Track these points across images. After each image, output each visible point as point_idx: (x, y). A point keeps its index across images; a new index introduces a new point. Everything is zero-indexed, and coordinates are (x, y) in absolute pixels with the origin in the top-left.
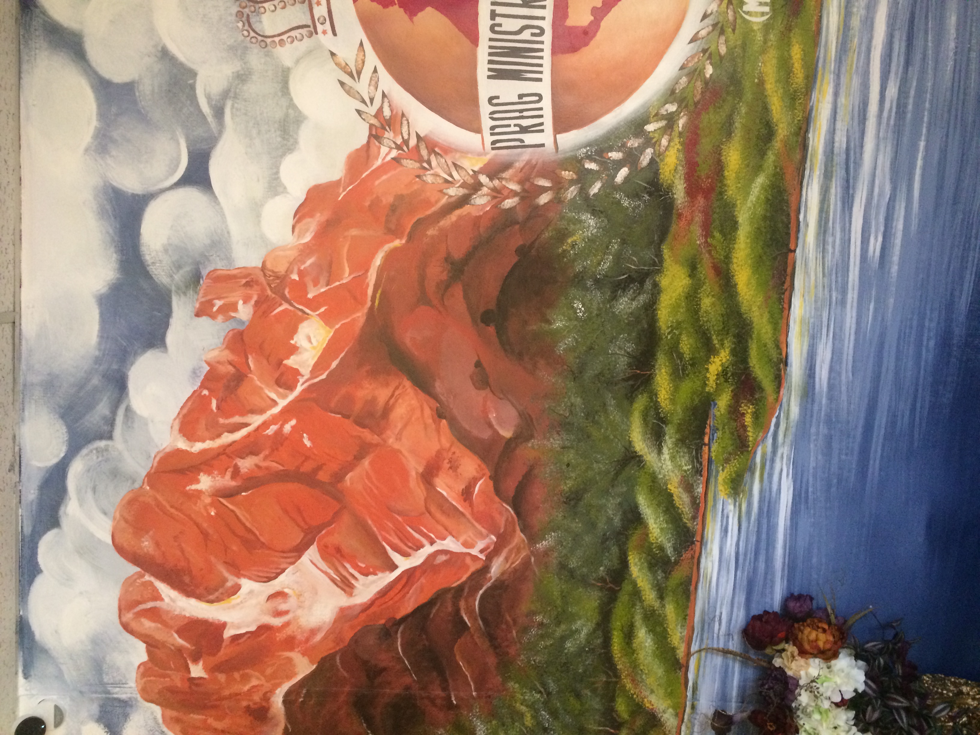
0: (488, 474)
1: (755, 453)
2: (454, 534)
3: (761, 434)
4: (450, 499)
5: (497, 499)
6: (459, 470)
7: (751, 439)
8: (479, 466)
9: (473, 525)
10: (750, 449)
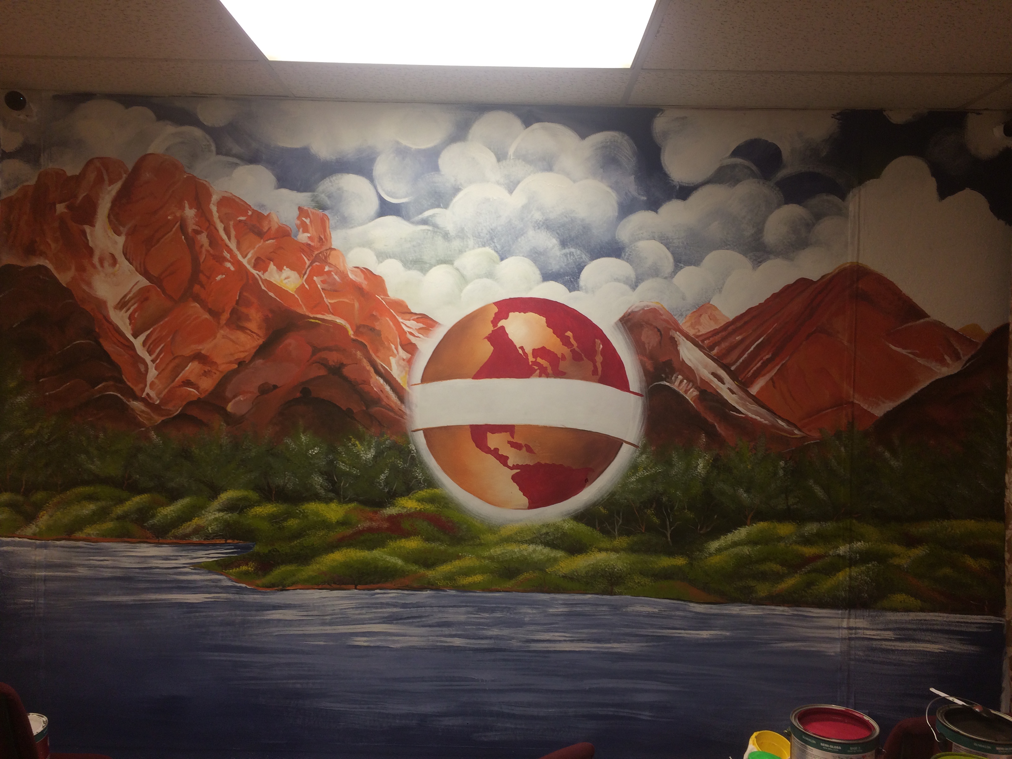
0: (202, 397)
1: (222, 575)
2: (160, 375)
3: (234, 577)
4: (183, 372)
5: (184, 403)
6: (203, 377)
7: (231, 571)
9: (165, 388)
10: (224, 571)
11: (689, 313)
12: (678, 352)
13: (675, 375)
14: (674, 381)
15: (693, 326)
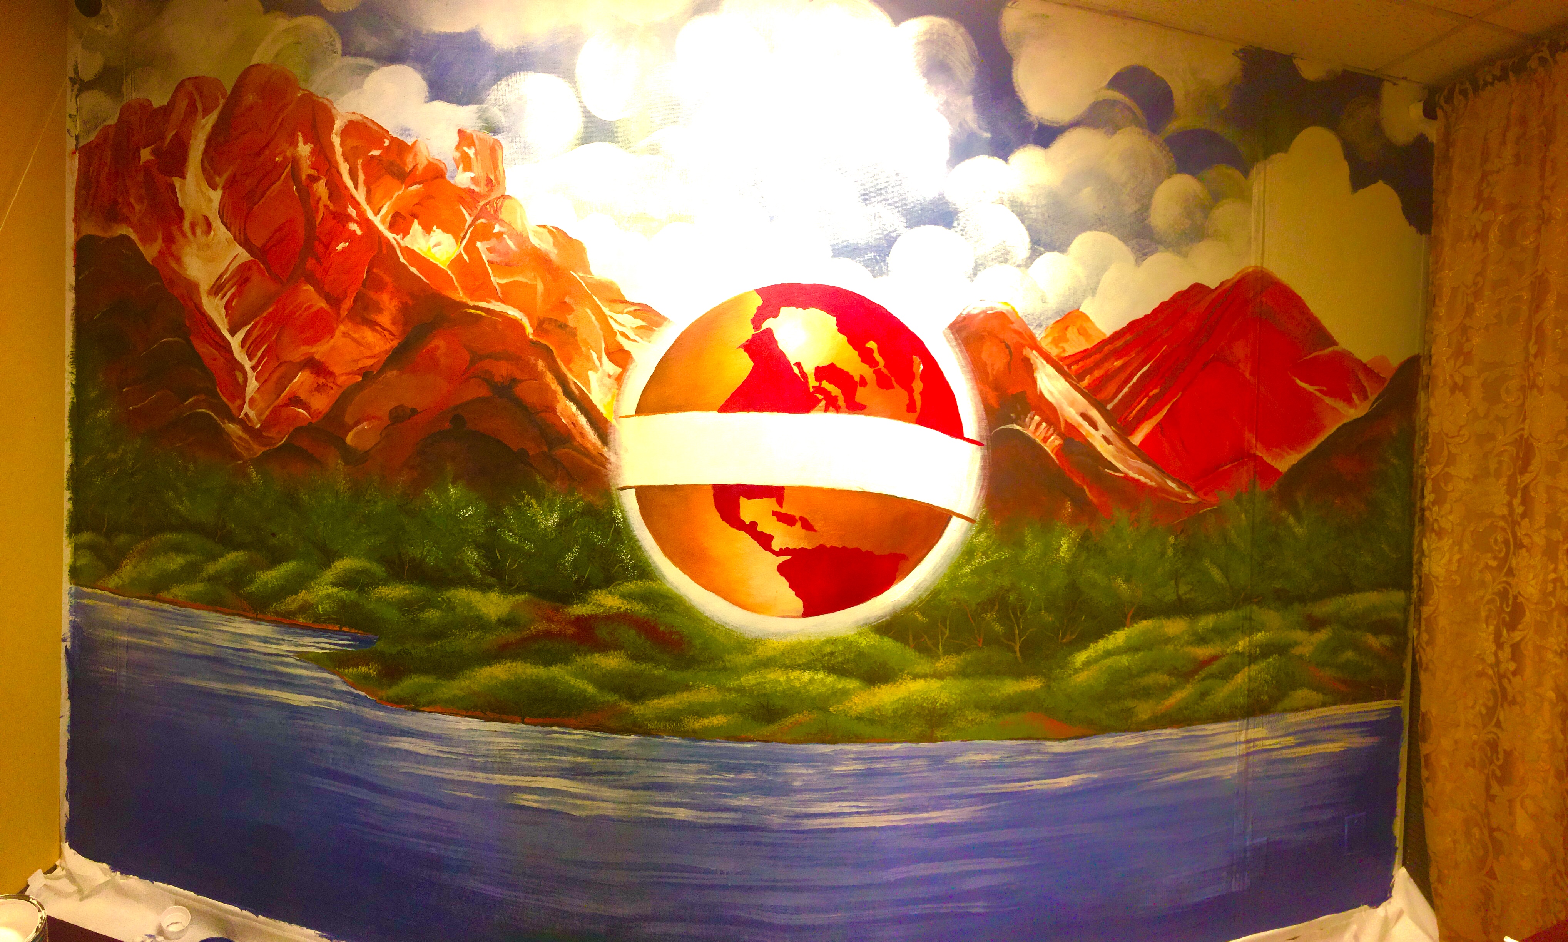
0: (313, 420)
1: (332, 673)
2: (261, 389)
3: (351, 680)
4: (291, 384)
5: (291, 429)
6: (316, 393)
7: (346, 671)
8: (320, 413)
9: (269, 407)
10: (336, 669)
11: (1051, 322)
12: (1034, 381)
13: (1029, 416)
14: (1028, 424)
15: (1056, 342)
